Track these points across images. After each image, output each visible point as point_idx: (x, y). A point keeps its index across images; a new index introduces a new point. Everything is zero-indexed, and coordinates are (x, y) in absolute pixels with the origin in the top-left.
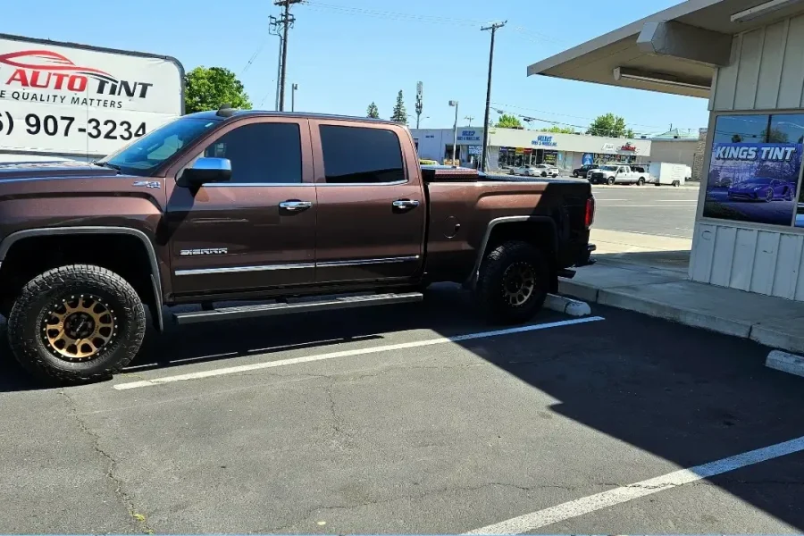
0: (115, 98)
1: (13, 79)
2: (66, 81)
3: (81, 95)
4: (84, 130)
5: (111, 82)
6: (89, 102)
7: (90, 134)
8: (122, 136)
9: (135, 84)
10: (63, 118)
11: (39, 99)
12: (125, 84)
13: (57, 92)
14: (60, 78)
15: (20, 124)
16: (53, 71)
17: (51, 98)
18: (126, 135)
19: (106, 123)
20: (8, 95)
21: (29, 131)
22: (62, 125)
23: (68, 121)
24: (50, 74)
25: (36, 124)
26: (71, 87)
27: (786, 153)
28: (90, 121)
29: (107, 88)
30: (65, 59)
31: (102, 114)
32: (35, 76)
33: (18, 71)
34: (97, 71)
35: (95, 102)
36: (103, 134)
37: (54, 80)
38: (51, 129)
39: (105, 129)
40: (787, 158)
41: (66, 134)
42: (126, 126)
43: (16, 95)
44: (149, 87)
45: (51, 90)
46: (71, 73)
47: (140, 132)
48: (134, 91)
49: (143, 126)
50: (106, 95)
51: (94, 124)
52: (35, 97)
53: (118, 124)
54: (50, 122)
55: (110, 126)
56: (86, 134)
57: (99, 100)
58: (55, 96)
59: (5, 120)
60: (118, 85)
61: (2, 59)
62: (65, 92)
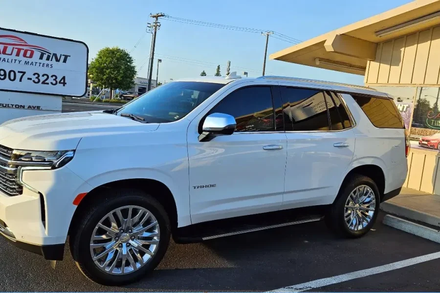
0: (49, 62)
2: (22, 52)
3: (30, 60)
4: (31, 79)
5: (47, 54)
6: (34, 64)
7: (34, 81)
8: (52, 83)
9: (61, 55)
10: (19, 72)
11: (6, 60)
12: (55, 55)
13: (17, 58)
14: (19, 50)
16: (15, 47)
17: (13, 61)
18: (54, 82)
19: (43, 76)
22: (19, 75)
23: (22, 74)
24: (13, 48)
25: (4, 75)
26: (25, 55)
27: (404, 107)
28: (34, 74)
29: (45, 57)
30: (23, 41)
31: (41, 71)
32: (5, 49)
34: (40, 47)
35: (38, 64)
36: (41, 81)
37: (15, 51)
38: (12, 78)
39: (42, 79)
40: (404, 110)
41: (21, 81)
42: (54, 78)
44: (68, 57)
45: (14, 57)
46: (25, 48)
47: (62, 81)
48: (60, 59)
49: (64, 78)
50: (44, 61)
51: (36, 76)
52: (4, 60)
53: (50, 77)
54: (12, 74)
55: (46, 77)
56: (32, 81)
57: (40, 63)
58: (15, 60)
60: (51, 56)
62: (21, 58)
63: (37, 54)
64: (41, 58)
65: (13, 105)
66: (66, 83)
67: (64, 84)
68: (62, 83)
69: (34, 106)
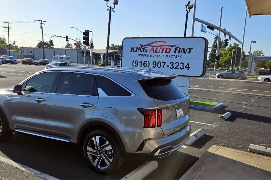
0: (179, 54)
1: (151, 51)
2: (165, 50)
3: (169, 54)
4: (168, 66)
5: (179, 49)
6: (171, 56)
7: (170, 67)
8: (180, 68)
9: (187, 48)
10: (163, 62)
11: (157, 56)
12: (183, 49)
13: (162, 54)
14: (163, 49)
15: (151, 65)
16: (161, 47)
18: (182, 67)
19: (176, 64)
20: (149, 56)
21: (153, 67)
22: (162, 64)
23: (164, 63)
25: (155, 64)
26: (166, 52)
28: (171, 63)
29: (177, 51)
30: (165, 42)
31: (175, 60)
32: (157, 49)
33: (152, 48)
34: (175, 45)
35: (173, 56)
37: (161, 49)
38: (159, 66)
39: (175, 66)
41: (163, 68)
42: (182, 64)
43: (151, 56)
44: (192, 49)
45: (160, 53)
47: (187, 66)
48: (186, 51)
49: (188, 64)
50: (177, 54)
51: (172, 64)
53: (180, 63)
54: (159, 63)
55: (177, 64)
56: (169, 67)
57: (174, 56)
58: (161, 55)
59: (148, 63)
60: (181, 50)
61: (149, 45)
62: (164, 53)
63: (173, 50)
64: (175, 52)
66: (189, 68)
67: (188, 68)
68: (187, 68)
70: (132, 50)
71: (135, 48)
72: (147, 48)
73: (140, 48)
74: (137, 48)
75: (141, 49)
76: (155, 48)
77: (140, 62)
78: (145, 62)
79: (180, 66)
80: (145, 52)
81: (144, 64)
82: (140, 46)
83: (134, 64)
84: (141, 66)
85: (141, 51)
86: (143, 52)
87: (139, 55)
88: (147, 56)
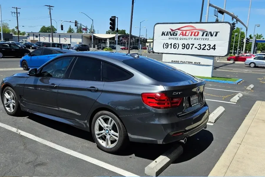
0: (207, 37)
1: (180, 34)
2: (193, 33)
3: (197, 37)
4: (196, 47)
5: (206, 32)
6: (199, 39)
7: (198, 49)
8: (207, 49)
10: (191, 44)
11: (186, 39)
12: (211, 33)
14: (192, 32)
15: (181, 47)
16: (190, 31)
17: (189, 39)
18: (209, 48)
19: (203, 45)
20: (179, 39)
21: (182, 48)
22: (191, 46)
25: (185, 46)
26: (194, 35)
28: (198, 45)
29: (205, 34)
30: (194, 27)
31: (202, 42)
33: (182, 32)
35: (201, 39)
36: (202, 49)
37: (190, 33)
38: (188, 48)
39: (202, 47)
41: (191, 49)
42: (209, 46)
43: (181, 39)
45: (189, 37)
46: (195, 31)
49: (215, 46)
50: (204, 37)
51: (200, 45)
52: (185, 39)
53: (207, 45)
54: (188, 45)
55: (204, 46)
58: (190, 38)
59: (177, 45)
60: (208, 33)
61: (179, 29)
62: (193, 37)
63: (201, 33)
64: (203, 35)
65: (187, 62)
66: (215, 49)
67: (214, 49)
69: (197, 62)
70: (163, 34)
71: (165, 32)
72: (177, 32)
73: (170, 32)
74: (168, 32)
75: (172, 33)
76: (184, 32)
77: (170, 45)
78: (175, 45)
79: (207, 47)
80: (175, 36)
81: (174, 46)
82: (171, 31)
83: (165, 46)
84: (171, 48)
85: (171, 35)
86: (174, 35)
87: (170, 39)
88: (177, 39)
